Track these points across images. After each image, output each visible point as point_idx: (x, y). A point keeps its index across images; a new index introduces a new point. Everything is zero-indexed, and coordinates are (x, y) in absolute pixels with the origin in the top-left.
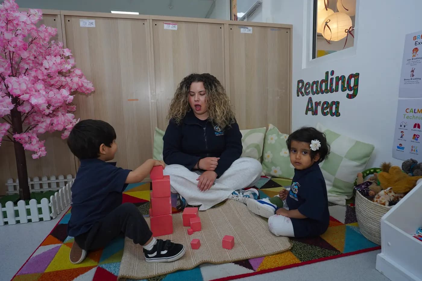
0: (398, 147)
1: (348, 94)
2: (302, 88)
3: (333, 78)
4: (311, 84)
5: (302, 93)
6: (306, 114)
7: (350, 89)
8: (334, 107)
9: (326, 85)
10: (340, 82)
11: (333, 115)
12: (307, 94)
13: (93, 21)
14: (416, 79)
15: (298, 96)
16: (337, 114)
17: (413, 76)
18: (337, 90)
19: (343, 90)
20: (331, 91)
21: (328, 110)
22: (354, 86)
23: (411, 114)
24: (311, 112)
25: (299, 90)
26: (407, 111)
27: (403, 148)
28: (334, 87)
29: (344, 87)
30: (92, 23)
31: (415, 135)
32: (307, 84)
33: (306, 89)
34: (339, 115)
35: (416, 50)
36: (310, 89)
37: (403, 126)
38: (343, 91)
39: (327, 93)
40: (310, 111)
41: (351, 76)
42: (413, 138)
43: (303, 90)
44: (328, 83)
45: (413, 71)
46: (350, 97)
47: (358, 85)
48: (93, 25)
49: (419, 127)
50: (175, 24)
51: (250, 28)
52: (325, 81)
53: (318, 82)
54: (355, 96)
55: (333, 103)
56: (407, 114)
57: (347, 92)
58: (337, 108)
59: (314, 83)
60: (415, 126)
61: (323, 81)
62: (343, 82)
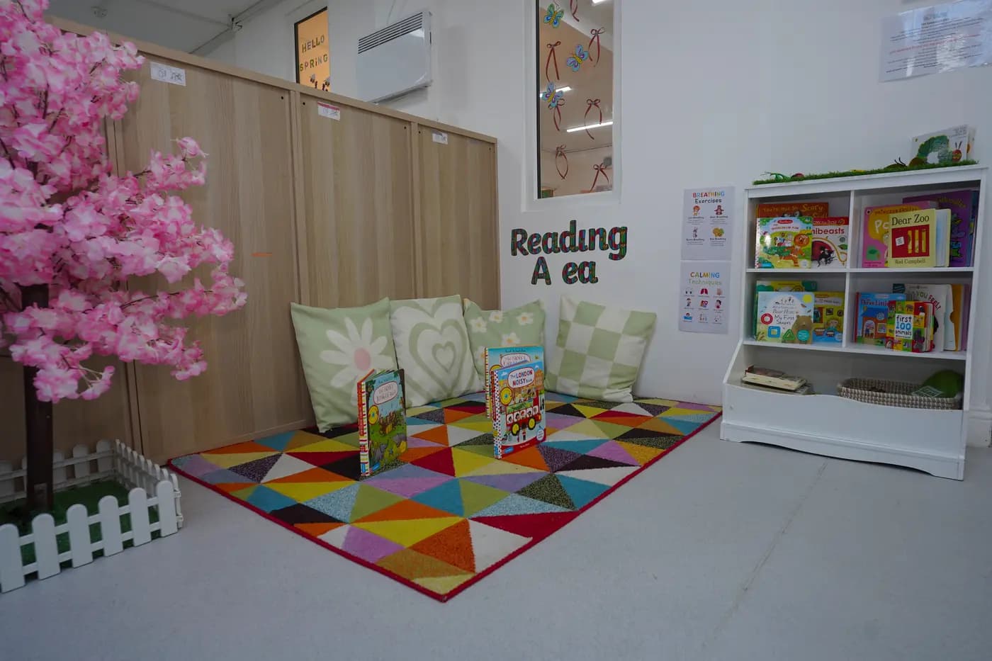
0: (685, 318)
1: (611, 254)
2: (522, 242)
3: (585, 231)
4: (542, 237)
5: (523, 251)
6: (534, 282)
7: (615, 247)
8: (587, 269)
9: (573, 241)
10: (597, 237)
11: (584, 281)
12: (535, 252)
13: (182, 72)
14: (699, 240)
15: (514, 254)
16: (593, 279)
17: (696, 236)
18: (592, 248)
19: (603, 247)
20: (582, 248)
21: (577, 274)
22: (621, 243)
23: (697, 279)
24: (544, 280)
25: (516, 247)
26: (693, 275)
27: (691, 318)
28: (587, 243)
29: (605, 243)
30: (178, 76)
31: (702, 302)
32: (534, 236)
33: (530, 244)
34: (597, 281)
35: (697, 208)
36: (540, 245)
37: (689, 293)
38: (603, 249)
39: (575, 251)
40: (542, 278)
41: (615, 230)
42: (701, 305)
43: (525, 245)
44: (575, 237)
45: (695, 231)
46: (614, 257)
47: (626, 243)
48: (179, 81)
49: (706, 292)
50: (337, 109)
51: (445, 135)
52: (571, 234)
53: (556, 234)
54: (623, 256)
55: (585, 264)
56: (694, 279)
57: (610, 250)
58: (592, 271)
59: (548, 235)
60: (702, 292)
61: (565, 234)
62: (602, 238)
